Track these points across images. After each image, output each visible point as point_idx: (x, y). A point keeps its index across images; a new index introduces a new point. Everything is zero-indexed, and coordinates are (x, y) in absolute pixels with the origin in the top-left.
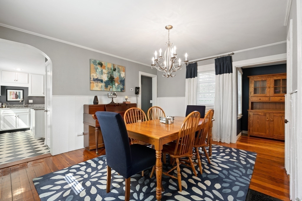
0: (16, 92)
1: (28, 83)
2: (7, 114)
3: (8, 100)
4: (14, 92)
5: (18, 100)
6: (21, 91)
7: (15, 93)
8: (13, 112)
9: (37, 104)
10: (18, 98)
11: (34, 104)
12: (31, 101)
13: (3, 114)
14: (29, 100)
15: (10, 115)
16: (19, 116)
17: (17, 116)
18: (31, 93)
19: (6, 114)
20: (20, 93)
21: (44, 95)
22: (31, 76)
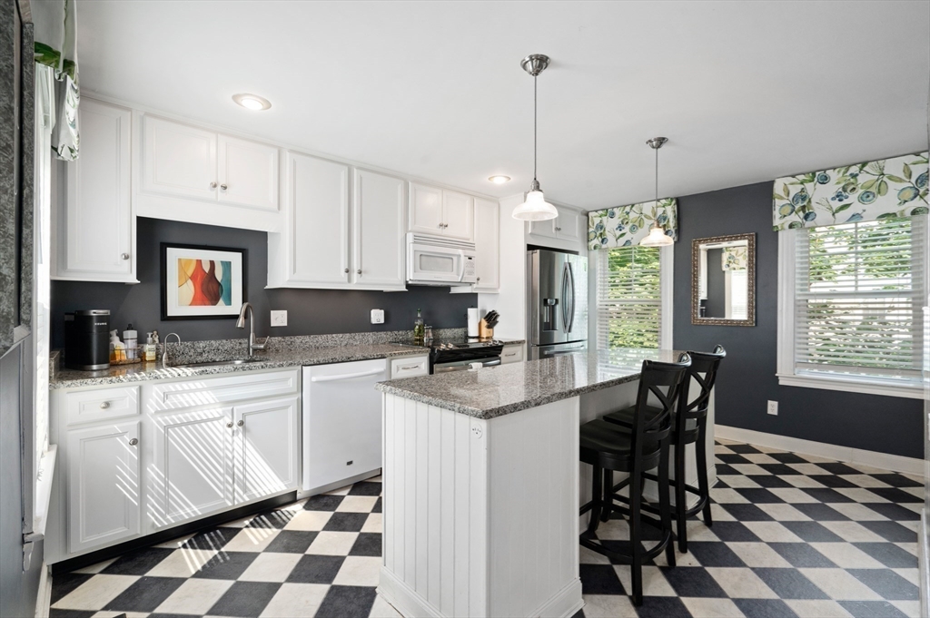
0: (212, 263)
1: (279, 209)
2: (184, 409)
3: (170, 313)
4: (199, 262)
5: (220, 309)
6: (236, 259)
7: (207, 268)
8: (209, 397)
9: (309, 334)
10: (221, 301)
11: (295, 335)
12: (279, 318)
13: (157, 412)
14: (273, 313)
15: (196, 415)
16: (248, 420)
17: (236, 422)
18: (295, 271)
19: (178, 410)
20: (227, 266)
21: (349, 280)
22: (295, 162)
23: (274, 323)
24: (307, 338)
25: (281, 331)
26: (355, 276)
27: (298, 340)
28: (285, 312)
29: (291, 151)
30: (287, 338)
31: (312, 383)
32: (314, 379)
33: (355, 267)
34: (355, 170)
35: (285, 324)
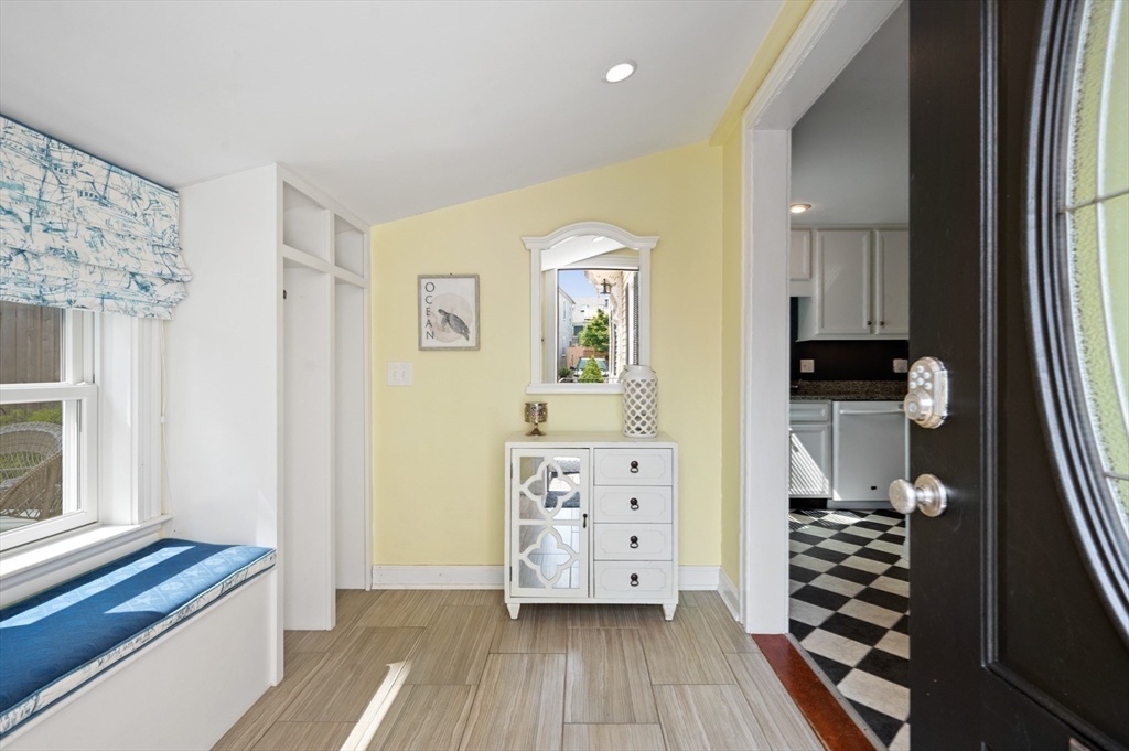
1: (810, 277)
11: (821, 380)
14: (803, 361)
18: (822, 326)
21: (872, 331)
22: (823, 237)
23: (803, 370)
24: (831, 384)
25: (807, 376)
26: (878, 329)
27: (823, 384)
28: (812, 361)
29: (819, 230)
30: (814, 382)
31: (841, 415)
32: (842, 412)
33: (878, 318)
34: (877, 233)
35: (812, 371)
